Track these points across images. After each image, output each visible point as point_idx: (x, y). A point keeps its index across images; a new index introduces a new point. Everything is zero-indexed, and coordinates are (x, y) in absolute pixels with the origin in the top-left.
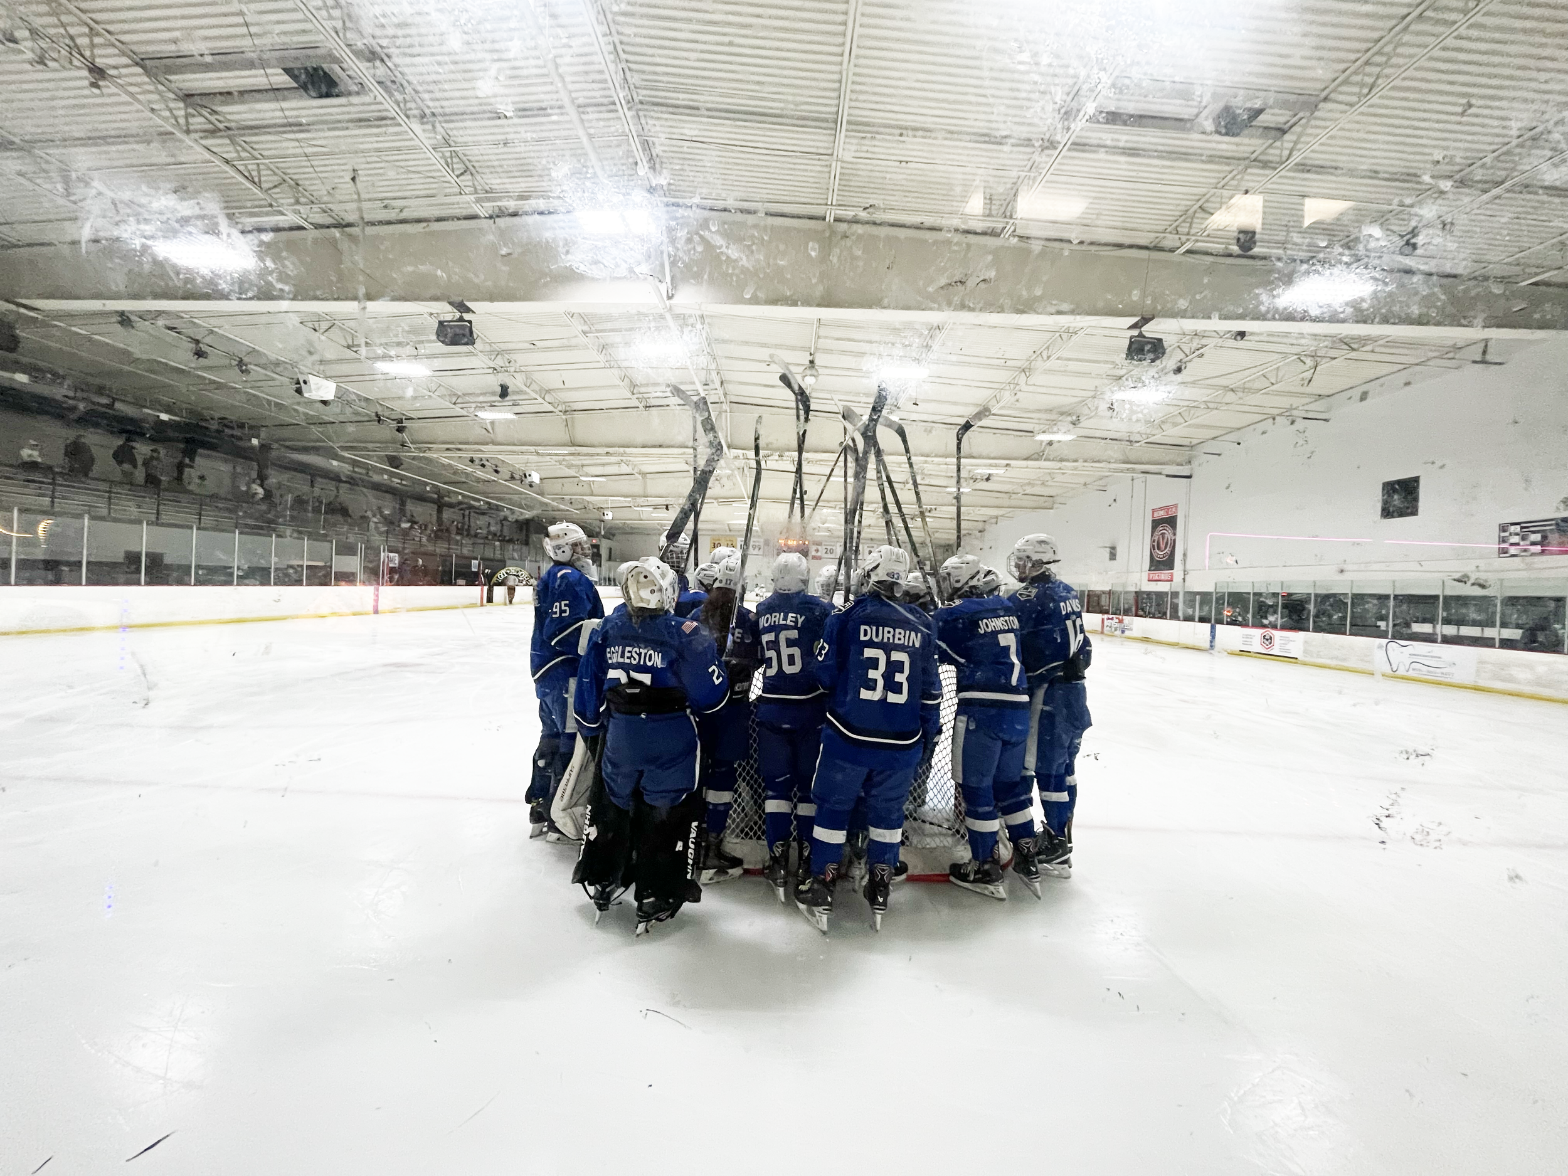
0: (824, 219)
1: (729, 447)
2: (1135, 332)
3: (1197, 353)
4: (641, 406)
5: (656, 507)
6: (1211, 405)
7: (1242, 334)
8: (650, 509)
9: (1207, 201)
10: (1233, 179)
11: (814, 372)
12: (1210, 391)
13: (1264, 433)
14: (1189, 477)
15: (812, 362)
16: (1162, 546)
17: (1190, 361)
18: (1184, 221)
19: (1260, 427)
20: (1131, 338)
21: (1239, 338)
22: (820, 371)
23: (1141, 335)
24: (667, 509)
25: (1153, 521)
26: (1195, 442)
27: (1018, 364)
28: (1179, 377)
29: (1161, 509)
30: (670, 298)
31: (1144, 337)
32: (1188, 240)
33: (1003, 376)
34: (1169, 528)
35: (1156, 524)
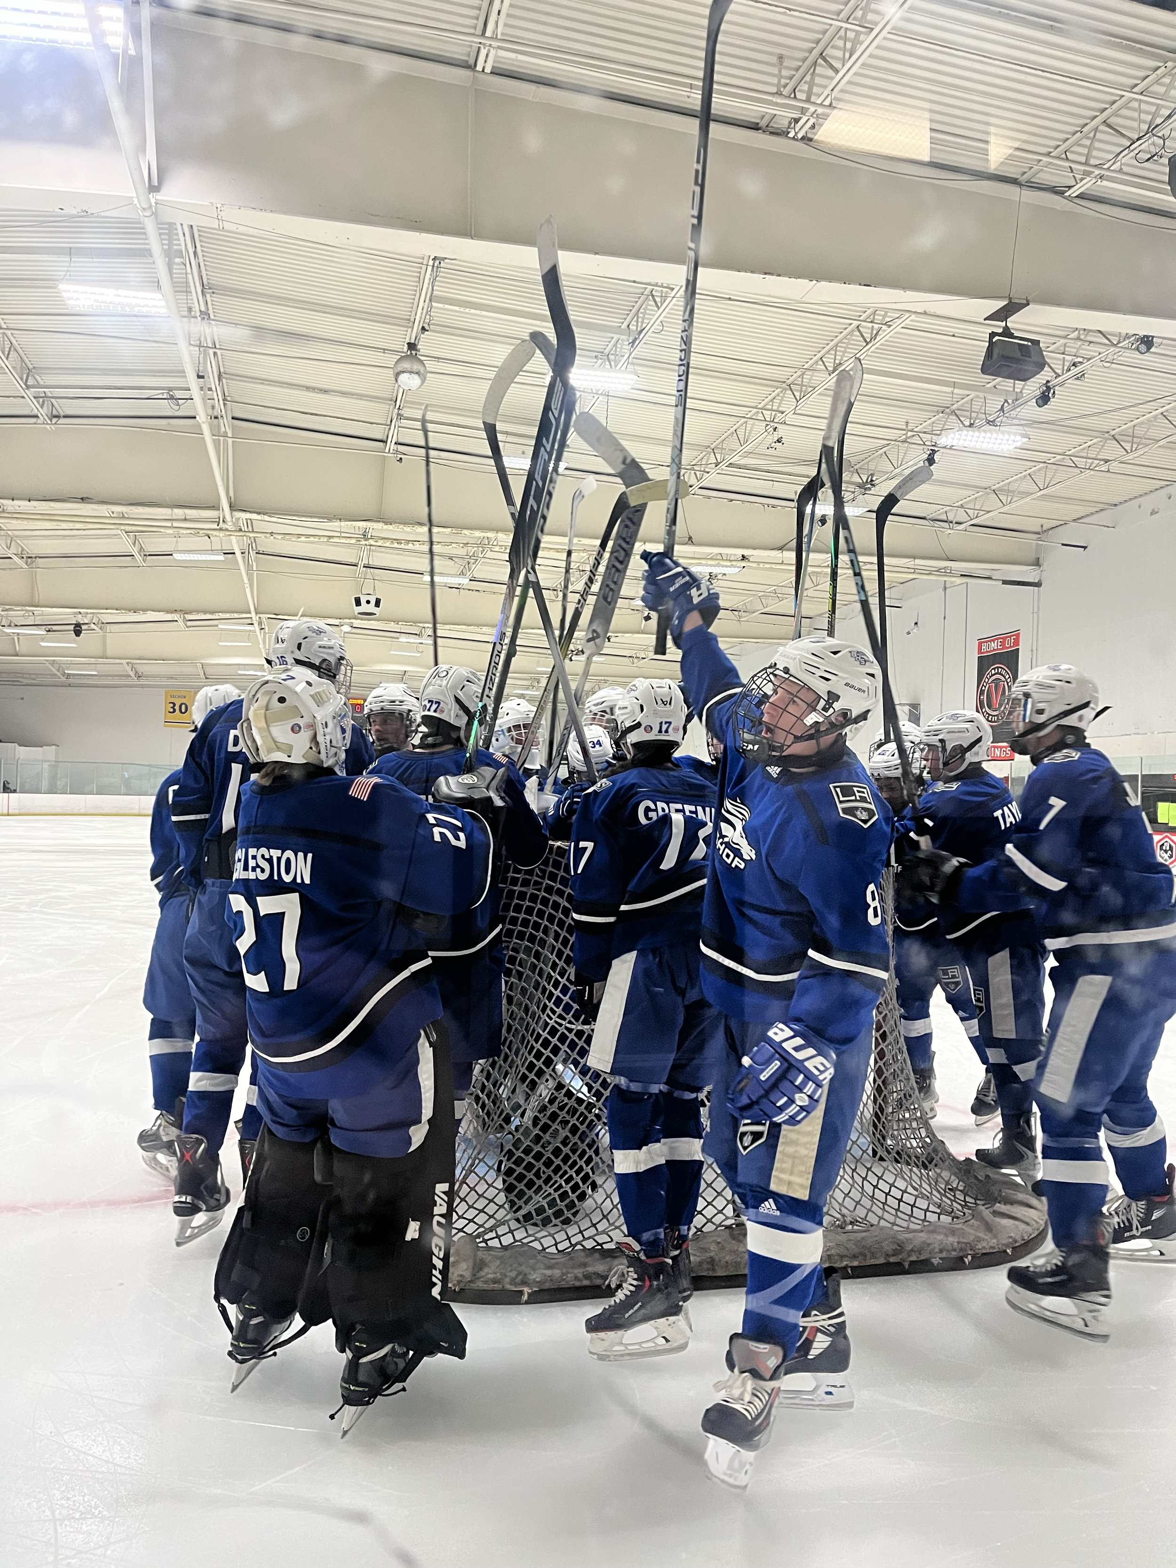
0: (472, 67)
1: (232, 507)
2: (998, 326)
3: (1074, 370)
4: (43, 412)
5: (50, 628)
6: (1080, 462)
7: (1147, 342)
8: (41, 632)
9: (1115, 114)
10: (1157, 82)
11: (416, 367)
12: (1080, 439)
13: (1153, 513)
14: (1038, 585)
15: (412, 346)
16: (996, 702)
17: (1062, 384)
18: (1077, 144)
19: (1148, 503)
20: (993, 335)
21: (1143, 348)
22: (430, 365)
23: (1007, 332)
24: (78, 633)
25: (980, 659)
26: (1048, 524)
27: (780, 374)
28: (1044, 413)
29: (993, 638)
30: (154, 189)
31: (1011, 336)
32: (1087, 174)
33: (753, 394)
34: (1004, 669)
35: (984, 663)
